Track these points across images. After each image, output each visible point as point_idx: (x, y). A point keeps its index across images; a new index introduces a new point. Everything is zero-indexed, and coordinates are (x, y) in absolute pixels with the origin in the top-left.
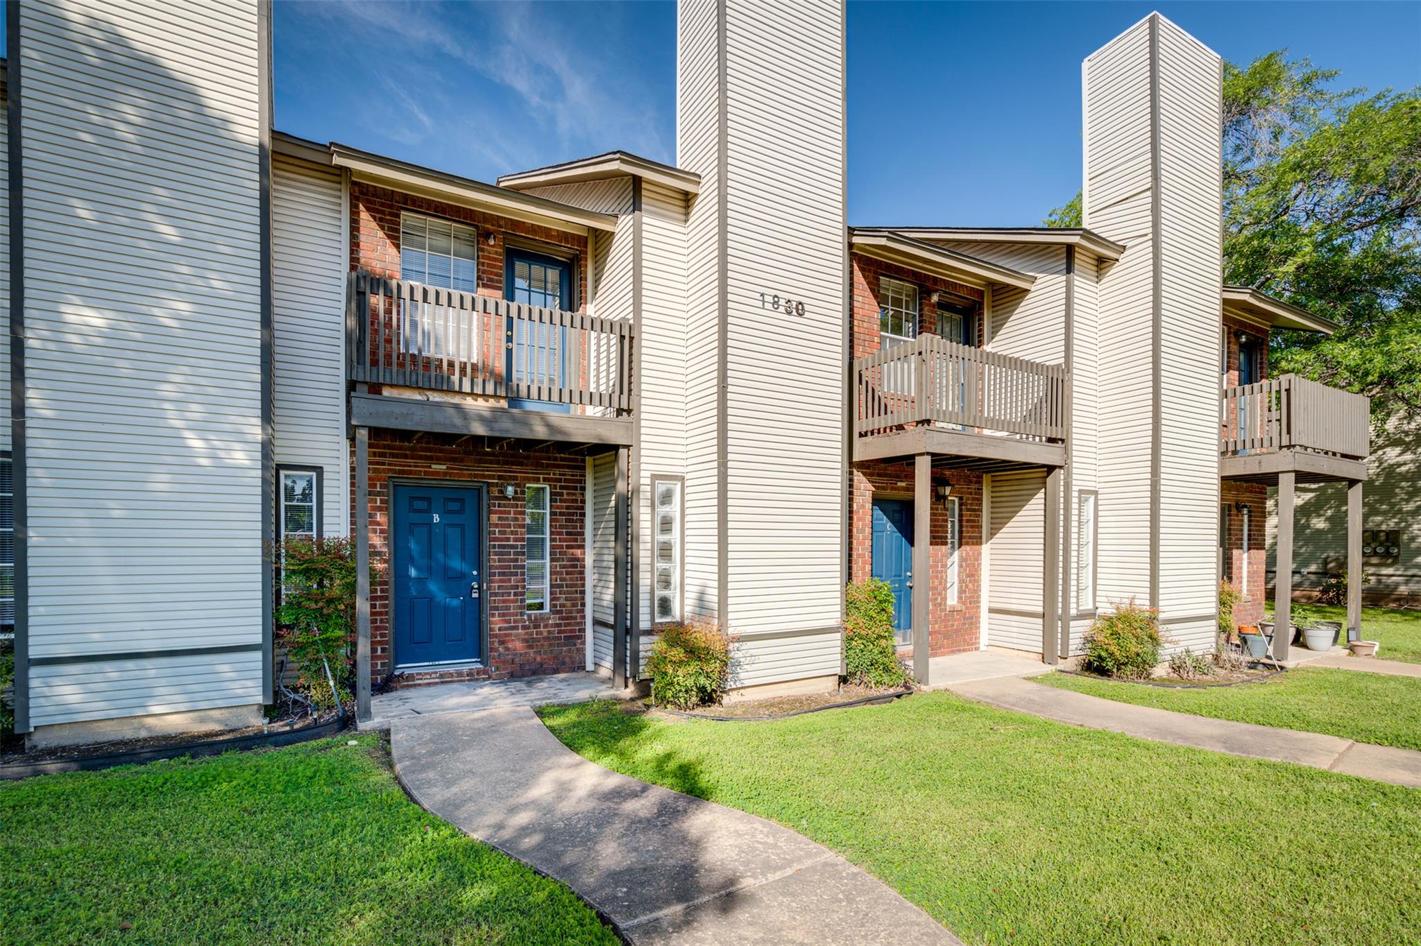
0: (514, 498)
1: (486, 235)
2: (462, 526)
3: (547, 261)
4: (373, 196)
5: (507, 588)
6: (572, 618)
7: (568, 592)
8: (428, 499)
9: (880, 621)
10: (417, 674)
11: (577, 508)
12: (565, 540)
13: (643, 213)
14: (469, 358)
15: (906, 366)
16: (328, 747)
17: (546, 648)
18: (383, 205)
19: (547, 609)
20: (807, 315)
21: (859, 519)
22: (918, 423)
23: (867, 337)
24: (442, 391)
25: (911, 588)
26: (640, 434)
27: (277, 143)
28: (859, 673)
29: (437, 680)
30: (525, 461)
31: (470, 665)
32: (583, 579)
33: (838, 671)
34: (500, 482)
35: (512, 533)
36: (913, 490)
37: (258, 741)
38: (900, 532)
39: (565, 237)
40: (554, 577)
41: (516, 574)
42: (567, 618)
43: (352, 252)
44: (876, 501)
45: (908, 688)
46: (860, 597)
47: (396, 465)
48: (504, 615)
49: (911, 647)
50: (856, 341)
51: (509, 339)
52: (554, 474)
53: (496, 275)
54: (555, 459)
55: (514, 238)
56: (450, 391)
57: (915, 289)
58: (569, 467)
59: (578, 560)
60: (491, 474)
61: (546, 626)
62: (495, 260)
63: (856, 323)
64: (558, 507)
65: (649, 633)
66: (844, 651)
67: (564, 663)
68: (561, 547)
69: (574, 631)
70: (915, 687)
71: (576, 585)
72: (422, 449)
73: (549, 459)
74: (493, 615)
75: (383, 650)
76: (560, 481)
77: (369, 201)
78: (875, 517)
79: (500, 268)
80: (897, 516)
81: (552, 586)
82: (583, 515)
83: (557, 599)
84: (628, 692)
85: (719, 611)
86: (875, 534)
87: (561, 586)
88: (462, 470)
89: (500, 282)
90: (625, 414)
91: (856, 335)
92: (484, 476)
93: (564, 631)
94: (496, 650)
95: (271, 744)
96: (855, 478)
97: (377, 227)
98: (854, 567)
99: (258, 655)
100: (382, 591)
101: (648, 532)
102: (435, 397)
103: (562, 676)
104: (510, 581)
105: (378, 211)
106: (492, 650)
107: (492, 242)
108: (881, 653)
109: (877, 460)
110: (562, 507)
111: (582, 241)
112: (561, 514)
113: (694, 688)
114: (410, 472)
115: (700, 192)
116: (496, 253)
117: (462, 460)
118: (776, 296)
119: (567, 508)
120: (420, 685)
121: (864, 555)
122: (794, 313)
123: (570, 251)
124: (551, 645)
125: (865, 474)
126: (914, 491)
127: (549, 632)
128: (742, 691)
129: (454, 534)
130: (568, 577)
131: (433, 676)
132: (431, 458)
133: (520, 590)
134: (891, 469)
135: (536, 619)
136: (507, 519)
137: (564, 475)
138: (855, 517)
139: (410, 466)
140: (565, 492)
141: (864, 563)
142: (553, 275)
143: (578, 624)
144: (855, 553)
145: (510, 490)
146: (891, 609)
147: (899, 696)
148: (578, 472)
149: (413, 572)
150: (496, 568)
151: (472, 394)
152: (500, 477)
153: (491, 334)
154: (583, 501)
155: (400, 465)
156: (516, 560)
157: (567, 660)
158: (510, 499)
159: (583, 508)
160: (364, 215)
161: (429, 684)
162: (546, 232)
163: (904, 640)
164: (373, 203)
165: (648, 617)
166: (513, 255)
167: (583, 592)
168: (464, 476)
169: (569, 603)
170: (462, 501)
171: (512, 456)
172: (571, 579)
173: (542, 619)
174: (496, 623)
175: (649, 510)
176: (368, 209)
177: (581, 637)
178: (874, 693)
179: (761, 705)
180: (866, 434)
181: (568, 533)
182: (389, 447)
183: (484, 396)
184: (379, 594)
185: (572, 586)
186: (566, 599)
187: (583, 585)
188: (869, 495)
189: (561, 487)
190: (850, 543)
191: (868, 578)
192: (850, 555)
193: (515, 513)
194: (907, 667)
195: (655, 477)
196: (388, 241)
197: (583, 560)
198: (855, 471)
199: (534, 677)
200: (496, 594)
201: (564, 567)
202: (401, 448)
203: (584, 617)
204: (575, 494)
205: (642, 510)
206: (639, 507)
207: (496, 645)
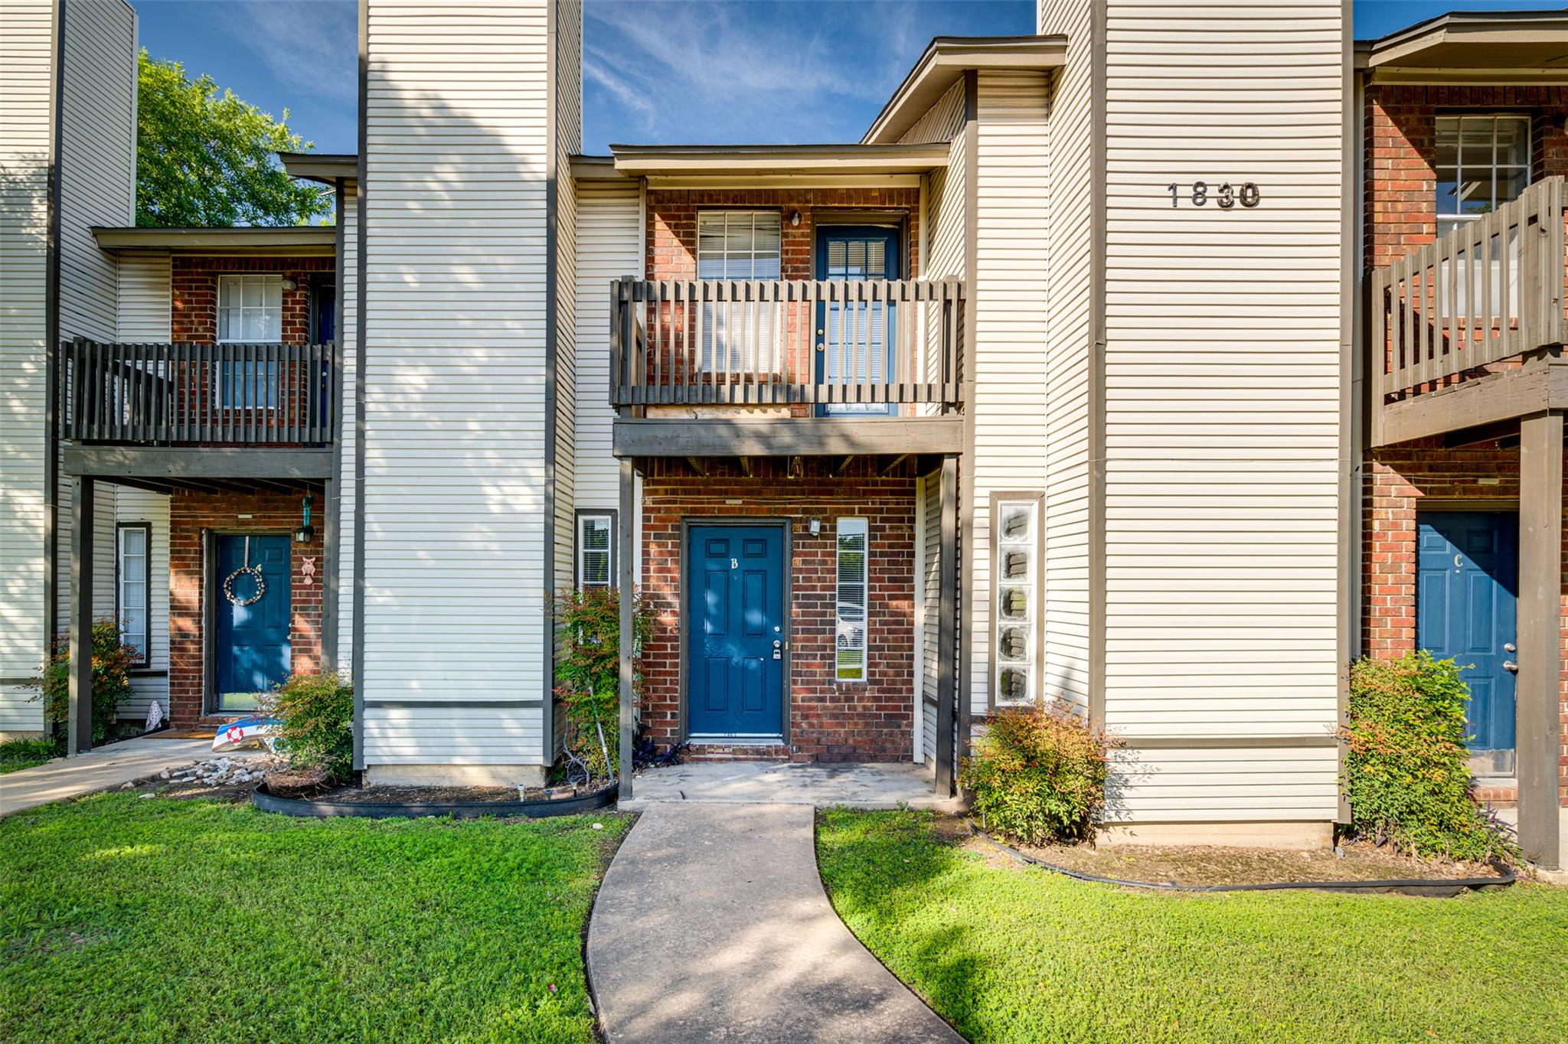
0: (822, 536)
1: (789, 216)
2: (763, 572)
3: (866, 233)
4: (669, 201)
5: (812, 648)
6: (895, 691)
7: (891, 657)
8: (726, 541)
9: (1430, 734)
10: (710, 746)
11: (903, 546)
12: (887, 589)
13: (980, 121)
14: (771, 368)
15: (1495, 266)
16: (574, 826)
17: (860, 728)
18: (678, 209)
19: (864, 678)
20: (1263, 203)
21: (1385, 549)
22: (1526, 356)
23: (1405, 228)
24: (712, 405)
25: (1515, 672)
26: (973, 436)
27: (576, 168)
28: (1380, 823)
29: (730, 756)
30: (836, 489)
31: (771, 740)
32: (911, 640)
33: (1333, 815)
34: (805, 516)
35: (819, 579)
36: (1517, 491)
37: (513, 809)
38: (1486, 570)
39: (889, 194)
40: (872, 636)
41: (824, 632)
42: (889, 691)
43: (647, 268)
44: (1425, 515)
45: (1504, 870)
46: (1384, 687)
47: (687, 503)
48: (808, 682)
49: (1515, 782)
50: (1377, 239)
51: (820, 339)
52: (873, 503)
53: (802, 261)
54: (875, 484)
55: (826, 212)
56: (719, 404)
57: (1523, 123)
58: (893, 493)
59: (904, 615)
60: (795, 505)
61: (861, 699)
62: (802, 243)
63: (1378, 207)
64: (878, 546)
65: (981, 720)
66: (1346, 782)
67: (884, 750)
68: (882, 597)
69: (898, 708)
70: (1522, 869)
71: (901, 648)
72: (717, 483)
73: (867, 484)
74: (795, 682)
75: (673, 715)
76: (881, 511)
77: (665, 209)
78: (1424, 543)
79: (808, 252)
80: (1478, 542)
81: (870, 648)
82: (912, 555)
83: (876, 665)
84: (950, 805)
85: (1090, 696)
86: (1423, 575)
87: (880, 648)
88: (761, 504)
89: (807, 269)
90: (952, 409)
91: (1378, 229)
92: (785, 511)
93: (884, 708)
94: (799, 725)
95: (525, 813)
96: (1378, 478)
97: (673, 236)
98: (1375, 632)
99: (539, 712)
100: (673, 647)
101: (986, 575)
102: (705, 414)
103: (878, 766)
104: (815, 640)
105: (673, 217)
106: (794, 724)
107: (796, 222)
108: (1433, 793)
109: (1428, 440)
110: (883, 546)
111: (912, 195)
112: (882, 554)
113: (1041, 816)
114: (703, 510)
115: (1067, 62)
116: (803, 235)
117: (760, 493)
118: (1200, 184)
119: (891, 546)
120: (711, 760)
121: (1399, 611)
122: (1238, 203)
123: (898, 212)
124: (867, 724)
125: (1398, 469)
126: (1518, 493)
127: (865, 708)
128: (1131, 828)
129: (754, 582)
130: (890, 636)
131: (726, 750)
132: (726, 492)
133: (828, 652)
134: (1461, 455)
135: (848, 689)
136: (813, 562)
137: (887, 503)
138: (1377, 546)
139: (703, 503)
140: (887, 525)
141: (1398, 625)
142: (876, 250)
143: (904, 699)
144: (1376, 610)
145: (815, 527)
146: (1458, 712)
147: (1476, 887)
148: (906, 498)
149: (709, 627)
150: (800, 623)
151: (745, 404)
152: (805, 511)
153: (796, 336)
154: (912, 537)
155: (693, 503)
156: (824, 614)
157: (888, 745)
158: (816, 538)
159: (911, 546)
160: (660, 225)
161: (720, 760)
162: (865, 194)
163: (1498, 767)
164: (669, 209)
165: (984, 698)
166: (824, 235)
167: (911, 657)
168: (762, 510)
169: (891, 671)
170: (763, 541)
171: (820, 483)
172: (895, 640)
173: (856, 690)
174: (799, 694)
175: (986, 543)
176: (663, 218)
177: (908, 718)
178: (1417, 866)
179: (1167, 857)
180: (1402, 395)
181: (890, 580)
182: (681, 483)
183: (760, 404)
184: (669, 651)
185: (895, 648)
186: (888, 666)
187: (911, 648)
188: (1409, 507)
189: (883, 520)
190: (1366, 591)
191: (1407, 652)
192: (1366, 611)
193: (824, 554)
194: (1501, 826)
195: (996, 496)
196: (683, 248)
197: (912, 614)
198: (1377, 465)
199: (844, 764)
200: (798, 656)
201: (885, 623)
202: (693, 483)
203: (911, 690)
204: (900, 528)
205: (976, 543)
206: (971, 538)
207: (798, 719)
